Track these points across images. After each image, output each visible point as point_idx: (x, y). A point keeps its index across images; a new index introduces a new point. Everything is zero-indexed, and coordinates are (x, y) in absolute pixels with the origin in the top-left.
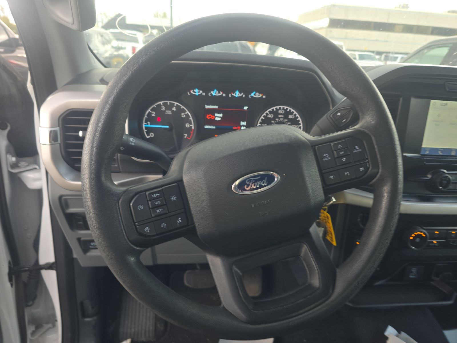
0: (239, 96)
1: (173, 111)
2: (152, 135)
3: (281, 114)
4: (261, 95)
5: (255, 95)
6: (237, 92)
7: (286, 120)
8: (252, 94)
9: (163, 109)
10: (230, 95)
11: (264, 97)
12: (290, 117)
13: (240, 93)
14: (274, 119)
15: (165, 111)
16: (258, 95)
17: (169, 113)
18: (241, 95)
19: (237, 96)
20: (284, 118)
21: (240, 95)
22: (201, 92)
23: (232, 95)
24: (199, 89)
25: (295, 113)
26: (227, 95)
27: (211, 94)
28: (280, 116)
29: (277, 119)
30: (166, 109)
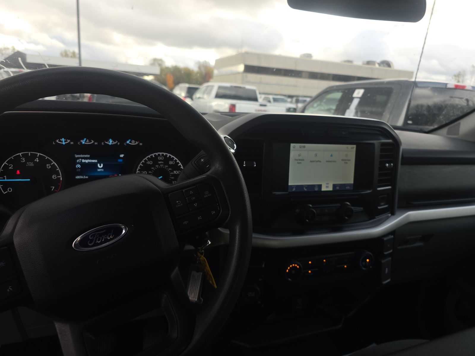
0: (113, 144)
1: (35, 163)
2: (10, 190)
3: (161, 161)
4: (137, 143)
5: (130, 142)
6: (111, 141)
7: (167, 166)
8: (128, 142)
9: (23, 161)
10: (103, 144)
11: (141, 144)
12: (171, 163)
13: (114, 140)
14: (153, 165)
15: (25, 163)
16: (134, 143)
17: (31, 164)
18: (116, 143)
19: (110, 144)
20: (164, 164)
21: (114, 143)
22: (69, 141)
23: (105, 144)
24: (66, 138)
25: (175, 158)
26: (100, 143)
27: (81, 143)
28: (159, 163)
29: (157, 166)
30: (26, 161)
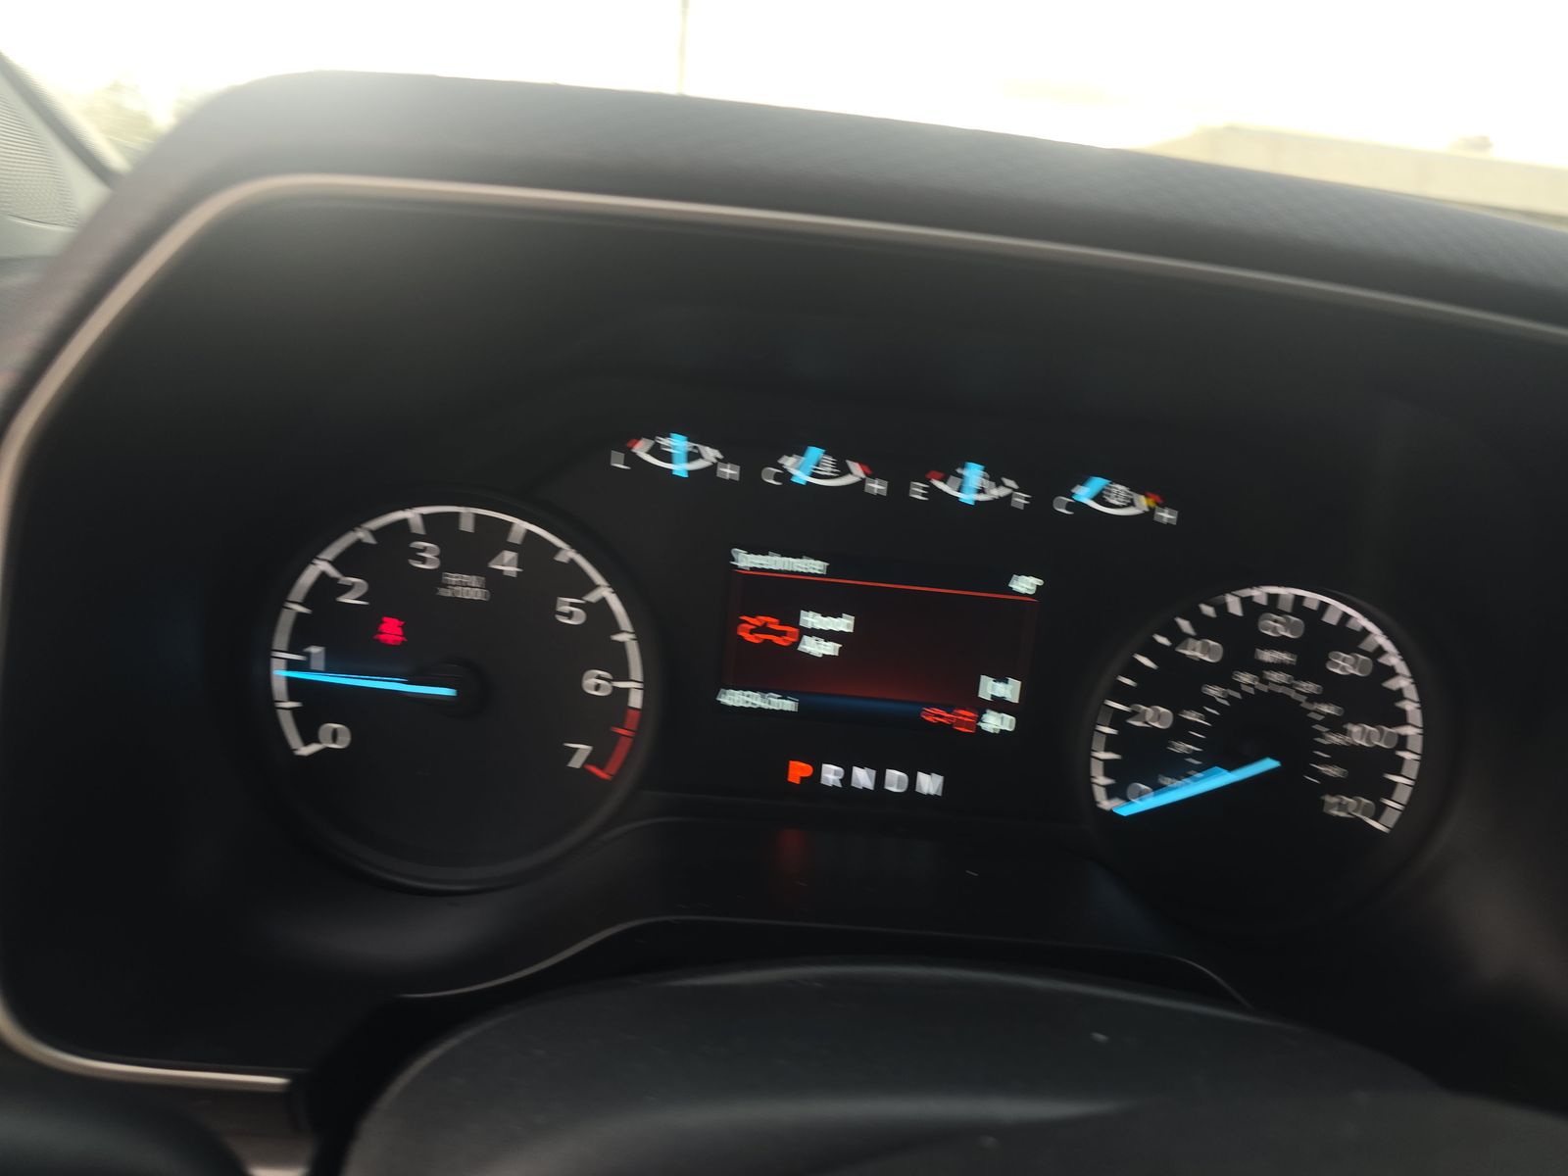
0: (982, 497)
1: (494, 580)
2: (335, 736)
3: (1279, 644)
4: (1143, 504)
5: (1099, 498)
6: (974, 474)
7: (1309, 687)
8: (1084, 494)
9: (424, 560)
10: (917, 491)
11: (1166, 516)
12: (1343, 665)
13: (995, 476)
14: (1220, 674)
15: (435, 578)
16: (1125, 503)
17: (468, 588)
18: (1002, 492)
19: (968, 497)
20: (1298, 672)
21: (997, 493)
22: (711, 454)
23: (933, 491)
24: (699, 435)
25: (1379, 638)
26: (899, 489)
27: (785, 476)
28: (1267, 656)
29: (1245, 678)
30: (448, 563)
